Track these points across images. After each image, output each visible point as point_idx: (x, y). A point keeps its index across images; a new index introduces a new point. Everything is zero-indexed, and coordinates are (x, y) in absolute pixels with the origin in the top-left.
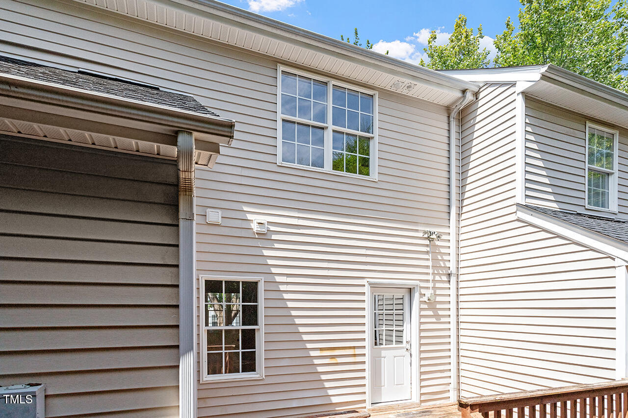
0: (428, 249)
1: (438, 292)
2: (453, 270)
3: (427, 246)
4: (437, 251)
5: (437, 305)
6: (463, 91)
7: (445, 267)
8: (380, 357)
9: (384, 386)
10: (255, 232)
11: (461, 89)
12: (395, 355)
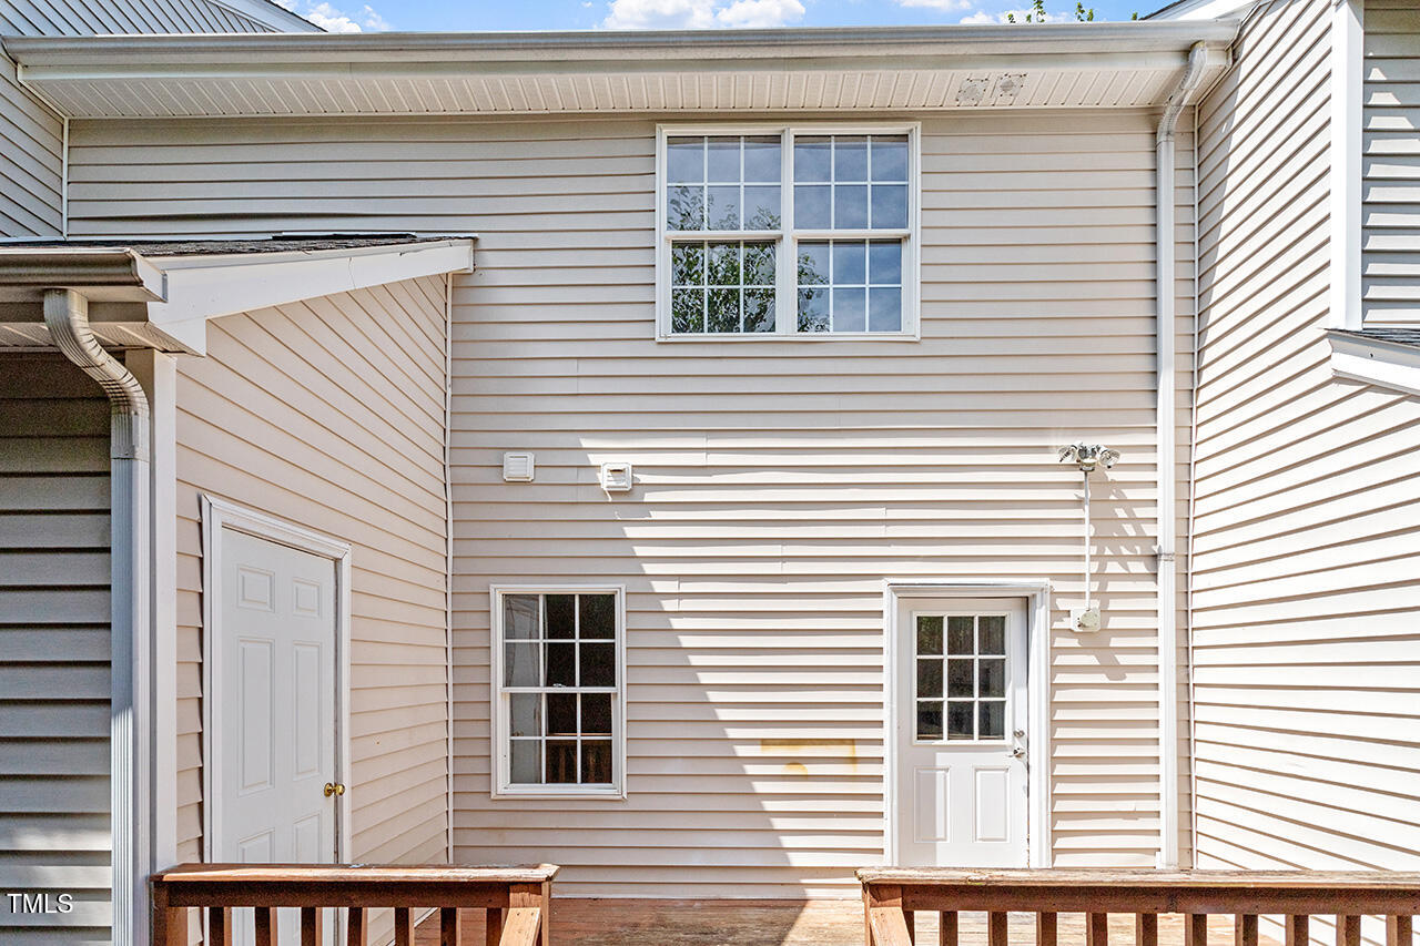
0: (1082, 494)
1: (1114, 605)
2: (1167, 543)
3: (1079, 485)
4: (1112, 497)
5: (1113, 639)
6: (1185, 51)
7: (1141, 538)
8: (933, 768)
9: (945, 840)
10: (605, 489)
11: (1178, 48)
12: (978, 765)
